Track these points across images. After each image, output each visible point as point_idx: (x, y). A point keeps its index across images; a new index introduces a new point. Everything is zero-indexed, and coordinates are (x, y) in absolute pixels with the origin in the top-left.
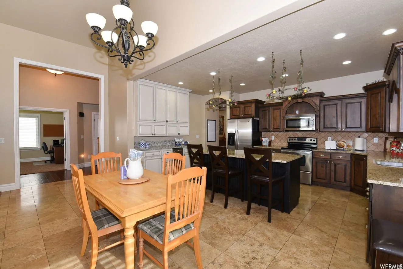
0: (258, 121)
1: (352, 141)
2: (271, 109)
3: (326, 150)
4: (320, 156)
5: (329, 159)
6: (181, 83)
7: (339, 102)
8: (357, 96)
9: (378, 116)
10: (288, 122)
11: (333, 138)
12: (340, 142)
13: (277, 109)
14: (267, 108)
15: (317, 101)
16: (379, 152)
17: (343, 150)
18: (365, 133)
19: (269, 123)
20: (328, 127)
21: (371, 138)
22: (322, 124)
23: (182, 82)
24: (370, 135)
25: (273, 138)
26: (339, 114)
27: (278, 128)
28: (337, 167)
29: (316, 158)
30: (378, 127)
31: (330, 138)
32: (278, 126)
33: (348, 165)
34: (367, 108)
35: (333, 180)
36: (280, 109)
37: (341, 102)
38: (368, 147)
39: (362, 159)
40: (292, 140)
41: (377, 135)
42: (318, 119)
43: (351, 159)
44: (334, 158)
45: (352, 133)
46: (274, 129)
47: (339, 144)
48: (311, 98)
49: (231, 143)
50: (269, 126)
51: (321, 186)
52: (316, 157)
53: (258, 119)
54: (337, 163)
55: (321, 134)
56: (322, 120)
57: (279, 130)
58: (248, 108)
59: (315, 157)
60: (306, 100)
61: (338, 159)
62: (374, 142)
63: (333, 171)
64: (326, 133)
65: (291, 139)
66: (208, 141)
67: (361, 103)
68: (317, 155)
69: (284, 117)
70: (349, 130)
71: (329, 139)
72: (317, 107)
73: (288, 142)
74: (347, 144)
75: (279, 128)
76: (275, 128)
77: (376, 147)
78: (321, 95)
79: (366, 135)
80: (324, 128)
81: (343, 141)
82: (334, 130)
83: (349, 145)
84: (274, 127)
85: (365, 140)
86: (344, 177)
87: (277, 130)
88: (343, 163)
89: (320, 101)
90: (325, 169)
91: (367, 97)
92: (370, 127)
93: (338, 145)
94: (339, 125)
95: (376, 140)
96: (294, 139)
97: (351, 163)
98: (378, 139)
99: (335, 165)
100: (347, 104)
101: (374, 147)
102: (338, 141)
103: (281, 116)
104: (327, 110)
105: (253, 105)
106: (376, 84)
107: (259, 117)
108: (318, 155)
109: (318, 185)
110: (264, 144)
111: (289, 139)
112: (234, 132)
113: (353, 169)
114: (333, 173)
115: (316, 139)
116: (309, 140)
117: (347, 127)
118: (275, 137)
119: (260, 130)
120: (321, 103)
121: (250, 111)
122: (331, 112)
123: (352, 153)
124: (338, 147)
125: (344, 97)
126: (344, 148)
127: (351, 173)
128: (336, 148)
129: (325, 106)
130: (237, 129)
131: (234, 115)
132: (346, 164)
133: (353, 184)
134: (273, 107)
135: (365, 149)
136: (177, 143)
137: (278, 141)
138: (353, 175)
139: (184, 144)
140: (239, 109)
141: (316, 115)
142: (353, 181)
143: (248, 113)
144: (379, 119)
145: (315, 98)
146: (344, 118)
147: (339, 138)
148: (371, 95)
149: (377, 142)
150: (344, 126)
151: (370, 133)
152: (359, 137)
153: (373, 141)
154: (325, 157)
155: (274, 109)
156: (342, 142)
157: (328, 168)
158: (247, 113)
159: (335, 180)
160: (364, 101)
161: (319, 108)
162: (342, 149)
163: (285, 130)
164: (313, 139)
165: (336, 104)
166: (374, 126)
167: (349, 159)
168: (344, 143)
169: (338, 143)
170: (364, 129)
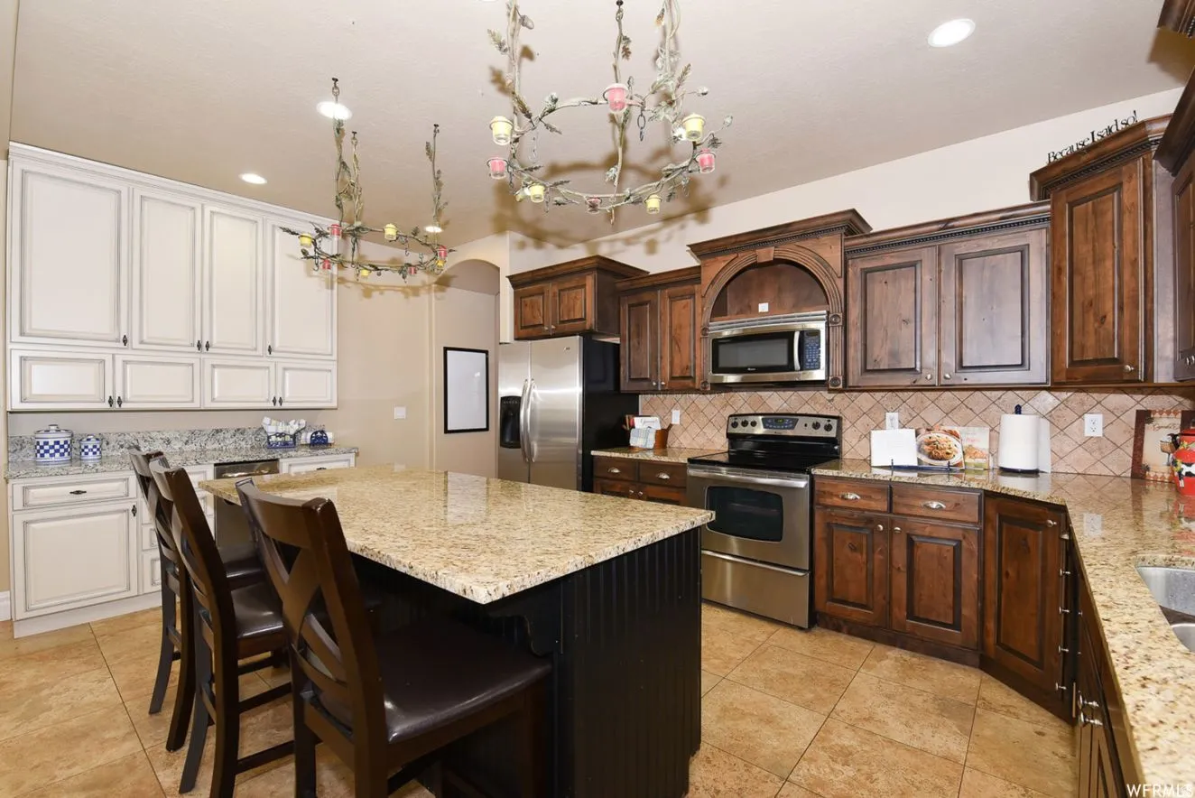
0: (617, 347)
1: (988, 429)
2: (662, 297)
3: (875, 471)
4: (843, 498)
5: (884, 512)
6: (253, 179)
7: (927, 254)
8: (1007, 221)
9: (1110, 306)
10: (722, 349)
11: (905, 416)
12: (934, 435)
13: (682, 297)
14: (646, 296)
15: (831, 251)
16: (1106, 480)
17: (949, 470)
18: (1045, 393)
19: (654, 358)
20: (882, 368)
21: (1070, 415)
22: (855, 354)
23: (262, 175)
24: (1066, 400)
25: (676, 418)
26: (928, 307)
27: (688, 375)
28: (918, 552)
29: (826, 507)
30: (1114, 361)
31: (892, 417)
32: (687, 368)
33: (971, 545)
34: (1054, 274)
35: (900, 613)
36: (692, 295)
37: (934, 251)
38: (1057, 456)
39: (1038, 525)
40: (745, 424)
41: (1099, 403)
42: (839, 331)
43: (984, 517)
44: (905, 510)
45: (988, 393)
46: (672, 378)
47: (928, 444)
48: (808, 244)
49: (507, 440)
50: (655, 368)
51: (850, 633)
52: (828, 501)
53: (617, 340)
54: (918, 532)
55: (856, 397)
56: (855, 336)
57: (689, 382)
58: (573, 293)
59: (822, 501)
60: (790, 252)
61: (923, 512)
62: (1088, 433)
63: (904, 569)
64: (878, 395)
65: (740, 420)
66: (449, 428)
67: (1023, 252)
68: (831, 495)
69: (705, 330)
70: (974, 378)
71: (888, 421)
72: (832, 280)
73: (729, 436)
74: (966, 444)
75: (690, 377)
76: (675, 375)
77: (1097, 455)
78: (851, 224)
79: (1047, 400)
80: (865, 370)
81: (947, 428)
82: (905, 380)
83: (975, 445)
84: (671, 372)
85: (1045, 424)
86: (950, 599)
87: (683, 384)
88: (945, 533)
89: (848, 255)
90: (864, 556)
91: (1052, 220)
92: (1072, 363)
93: (926, 447)
94: (930, 357)
95: (1093, 424)
96: (750, 419)
97: (982, 536)
98: (1104, 419)
99: (911, 544)
100: (961, 259)
101: (1088, 455)
102: (923, 431)
103: (698, 326)
104: (877, 289)
105: (590, 281)
106: (1095, 146)
107: (618, 333)
108: (837, 496)
109: (838, 629)
110: (635, 441)
111: (732, 420)
112: (519, 394)
113: (992, 570)
114: (901, 581)
115: (834, 423)
116: (810, 425)
117: (961, 366)
118: (686, 411)
119: (625, 386)
120: (850, 262)
121: (579, 304)
122: (891, 297)
123: (989, 488)
124: (924, 459)
125: (945, 231)
126: (954, 461)
127: (982, 583)
128: (915, 463)
129: (866, 272)
130: (529, 380)
131: (526, 327)
132: (960, 541)
133: (991, 640)
134: (667, 291)
135: (1046, 466)
136: (273, 438)
137: (694, 429)
138: (992, 595)
139: (309, 442)
140: (540, 299)
141: (828, 313)
142: (991, 625)
143: (572, 317)
144: (1113, 317)
145: (825, 239)
146: (949, 326)
147: (932, 415)
148: (1072, 205)
149: (1099, 433)
150: (949, 359)
151: (1064, 395)
152: (1018, 410)
153: (1082, 431)
154: (864, 502)
155: (673, 298)
156: (944, 436)
157: (878, 557)
158: (569, 315)
159: (911, 615)
160: (1037, 240)
161: (840, 283)
162: (944, 463)
163: (709, 381)
164: (823, 422)
165: (913, 265)
166: (1090, 356)
167: (972, 513)
168: (951, 438)
169: (925, 437)
170: (1038, 372)
